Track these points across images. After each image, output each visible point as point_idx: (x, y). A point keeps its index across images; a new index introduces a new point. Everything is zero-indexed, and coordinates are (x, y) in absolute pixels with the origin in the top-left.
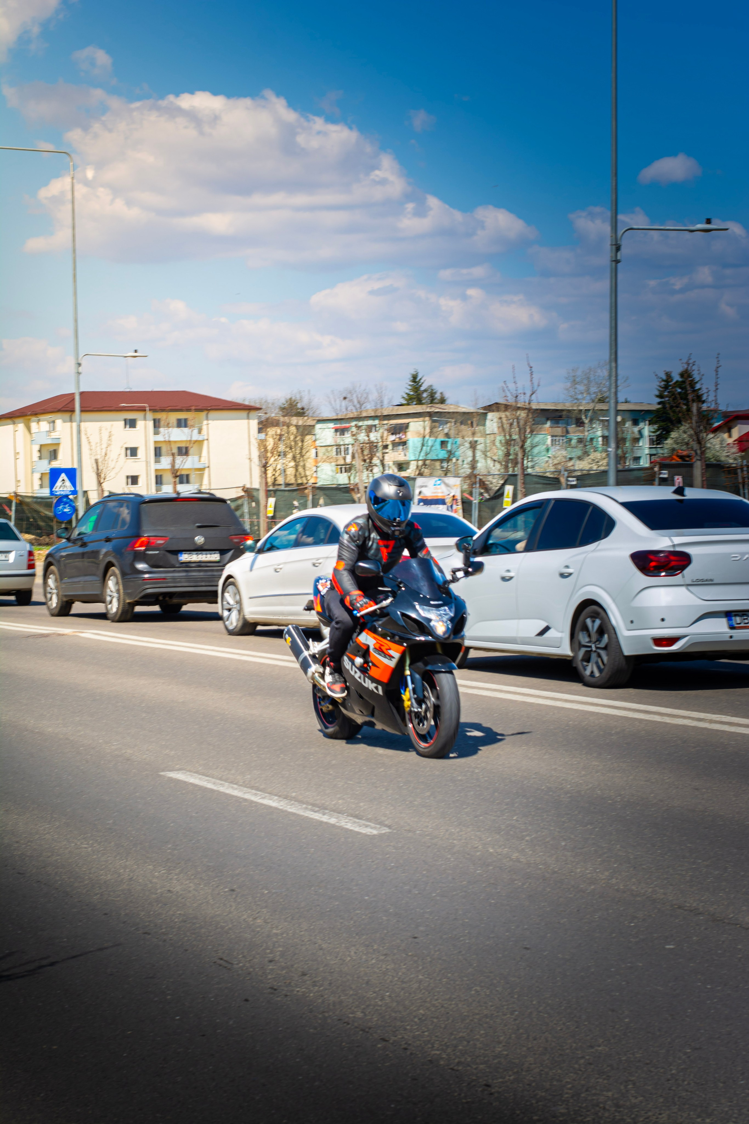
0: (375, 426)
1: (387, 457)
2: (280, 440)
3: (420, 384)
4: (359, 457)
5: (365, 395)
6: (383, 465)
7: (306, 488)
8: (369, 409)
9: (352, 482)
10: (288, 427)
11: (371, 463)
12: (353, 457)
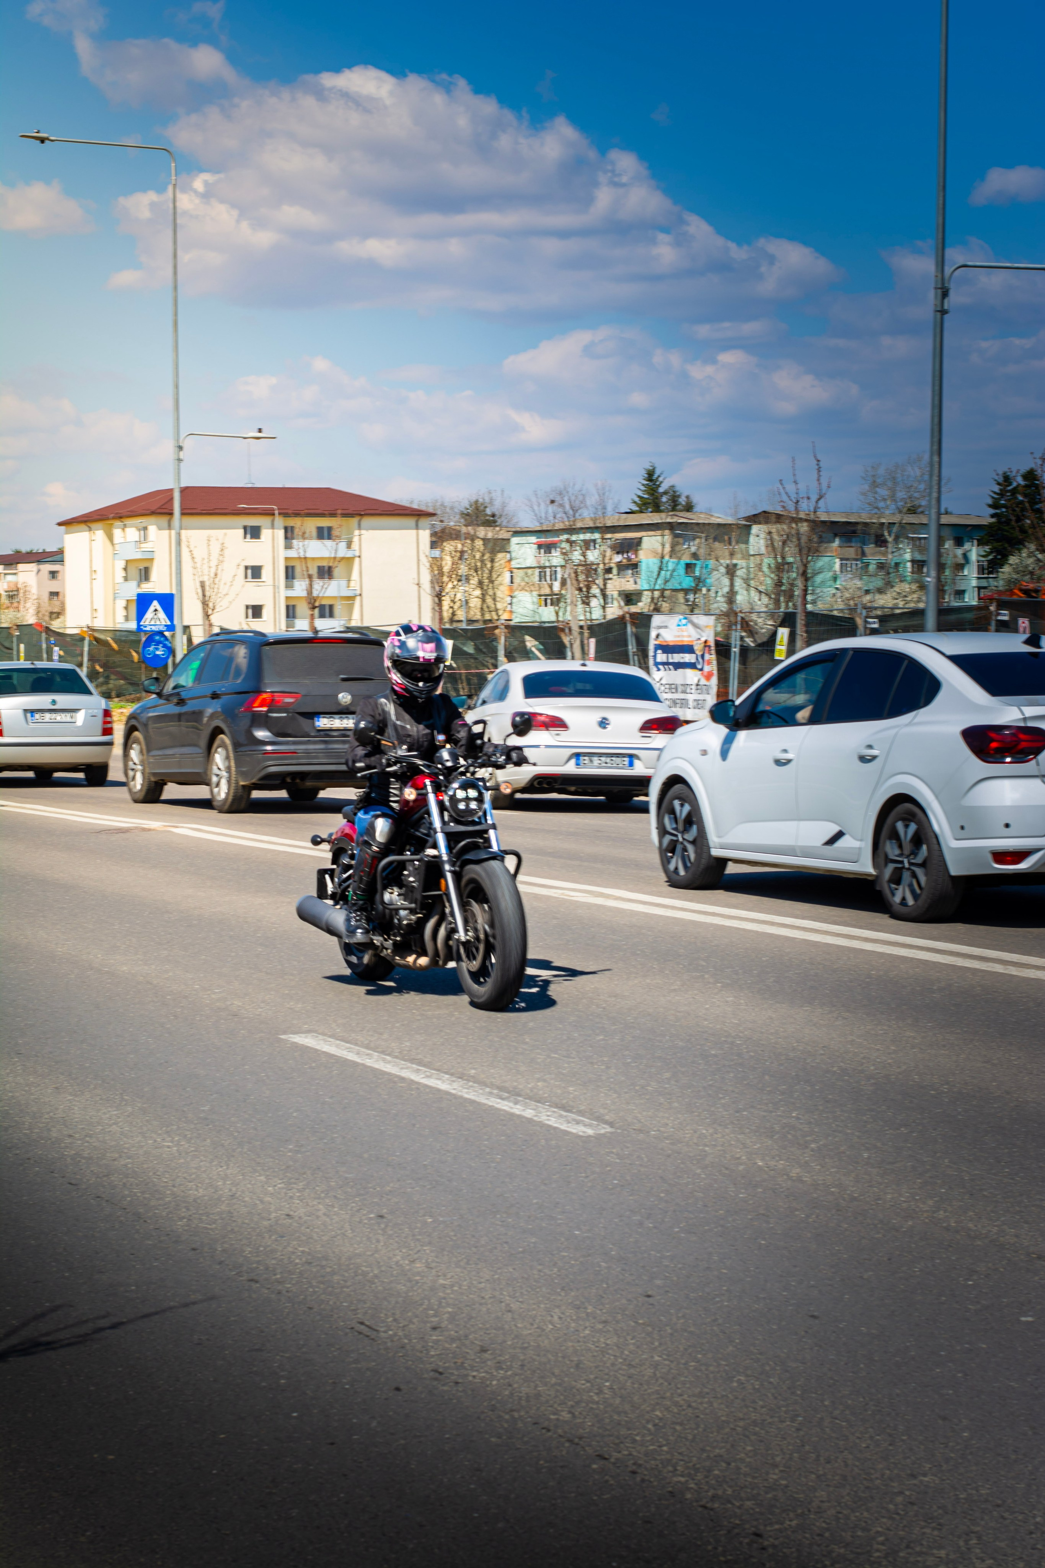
0: (594, 541)
1: (610, 584)
2: (460, 558)
3: (658, 483)
4: (572, 584)
5: (581, 498)
6: (605, 596)
7: (496, 627)
8: (586, 517)
9: (561, 619)
10: (473, 540)
11: (588, 592)
12: (564, 583)
